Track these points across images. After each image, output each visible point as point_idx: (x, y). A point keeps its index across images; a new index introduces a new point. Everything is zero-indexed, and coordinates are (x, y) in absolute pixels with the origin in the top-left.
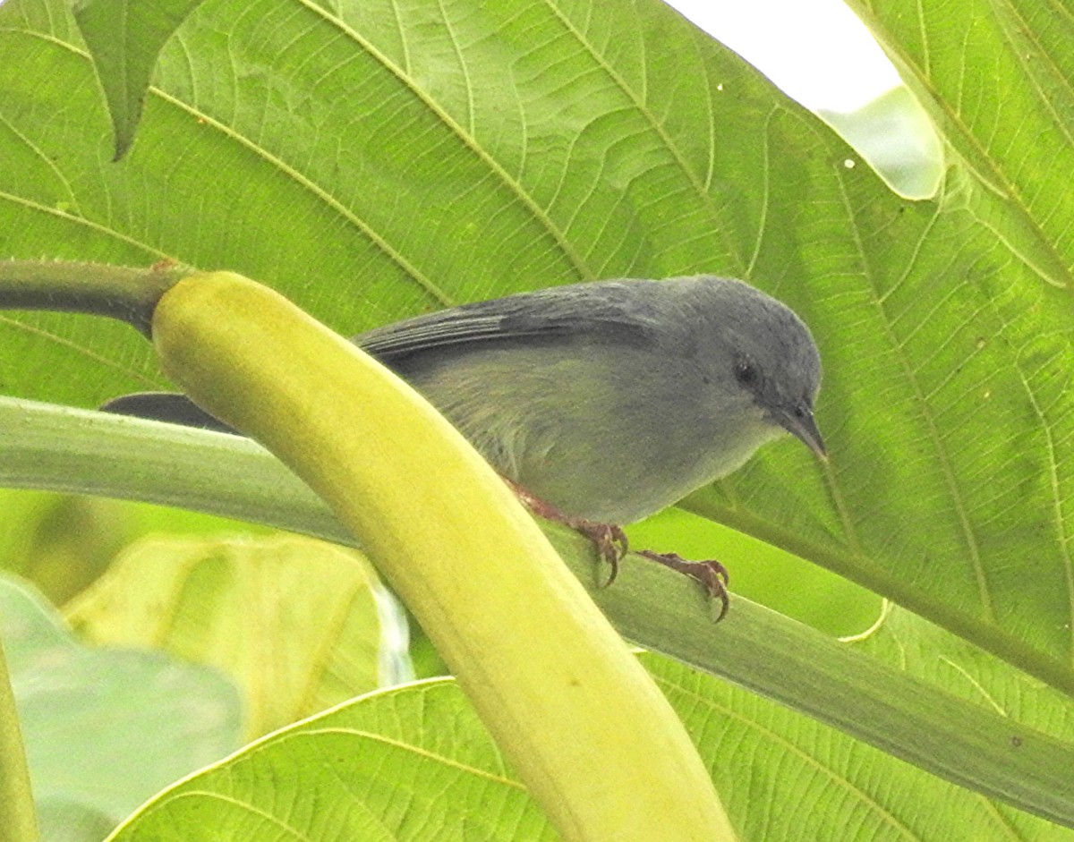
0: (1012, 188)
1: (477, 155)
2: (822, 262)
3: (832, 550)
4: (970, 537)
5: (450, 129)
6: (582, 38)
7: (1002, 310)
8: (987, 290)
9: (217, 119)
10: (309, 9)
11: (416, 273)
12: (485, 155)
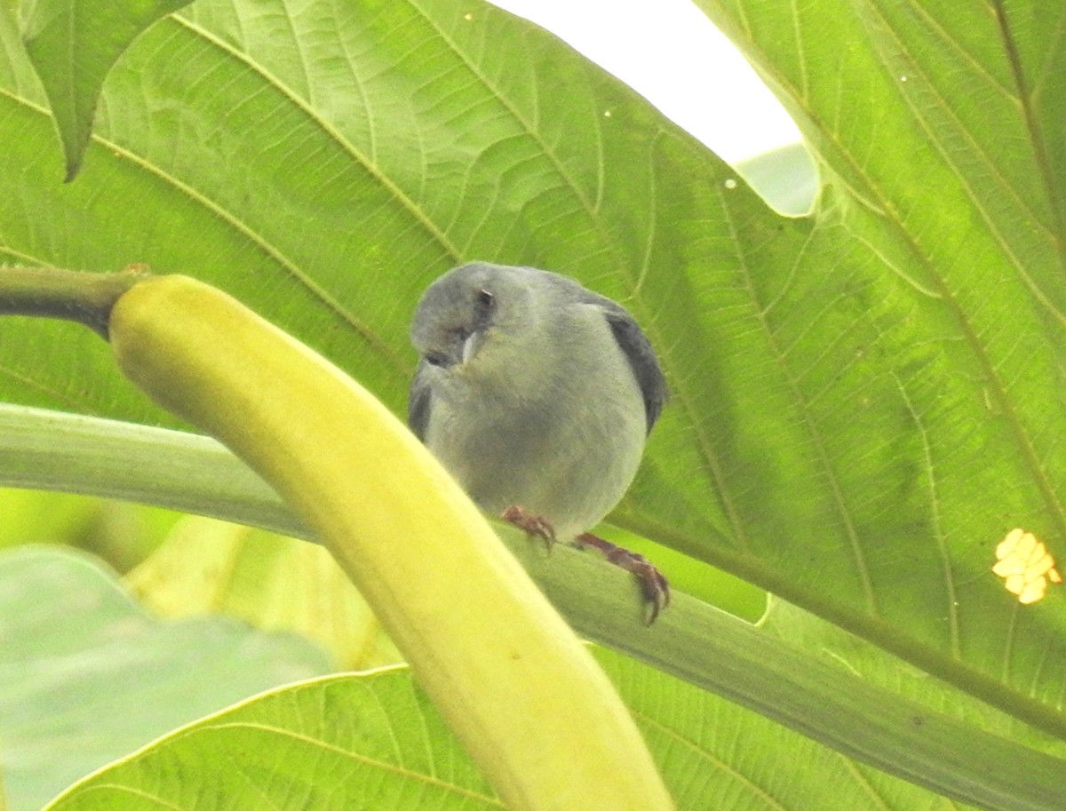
0: (888, 204)
1: (379, 183)
2: (707, 278)
3: (722, 550)
4: (853, 534)
5: (353, 158)
6: (476, 69)
7: (879, 320)
8: (864, 300)
9: (134, 151)
10: (217, 47)
11: (324, 293)
12: (386, 180)
